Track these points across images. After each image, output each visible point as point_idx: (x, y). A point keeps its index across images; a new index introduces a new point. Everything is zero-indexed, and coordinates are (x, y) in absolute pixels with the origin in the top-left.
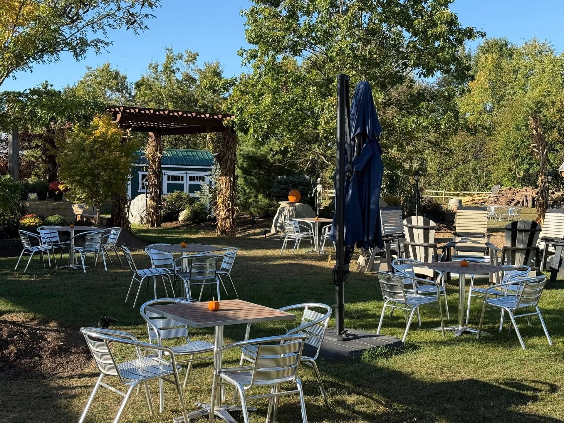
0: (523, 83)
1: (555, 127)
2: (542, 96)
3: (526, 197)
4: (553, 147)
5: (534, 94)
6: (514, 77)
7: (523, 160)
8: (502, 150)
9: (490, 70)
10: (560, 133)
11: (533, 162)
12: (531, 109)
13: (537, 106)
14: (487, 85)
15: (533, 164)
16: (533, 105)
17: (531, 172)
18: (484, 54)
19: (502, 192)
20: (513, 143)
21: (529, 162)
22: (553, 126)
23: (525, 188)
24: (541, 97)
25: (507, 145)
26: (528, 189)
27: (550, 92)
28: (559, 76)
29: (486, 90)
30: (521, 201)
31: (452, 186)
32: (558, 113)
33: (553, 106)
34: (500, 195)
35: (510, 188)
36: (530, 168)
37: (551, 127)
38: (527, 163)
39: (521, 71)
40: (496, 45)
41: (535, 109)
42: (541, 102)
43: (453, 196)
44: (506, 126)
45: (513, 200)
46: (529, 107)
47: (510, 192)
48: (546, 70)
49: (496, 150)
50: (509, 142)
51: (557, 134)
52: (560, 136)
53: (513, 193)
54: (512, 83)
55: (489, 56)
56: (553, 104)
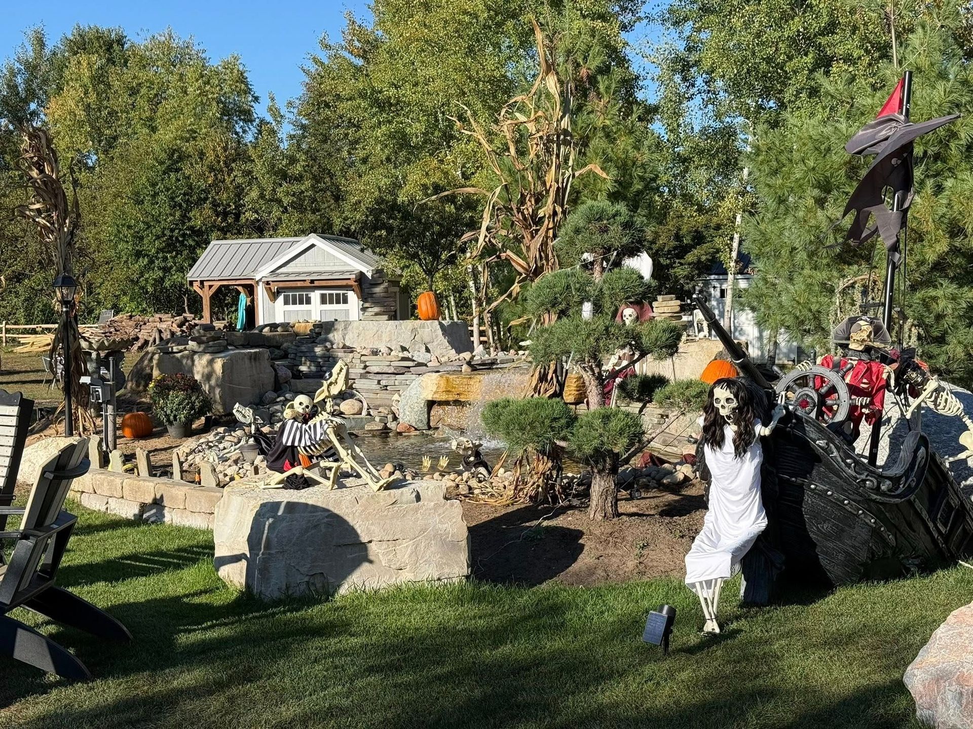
0: (147, 114)
1: (206, 199)
2: (182, 138)
3: (160, 332)
4: (205, 237)
5: (167, 135)
6: (130, 102)
7: (151, 262)
8: (111, 241)
9: (84, 86)
10: (216, 211)
11: (169, 265)
12: (161, 163)
13: (170, 157)
14: (81, 114)
15: (171, 267)
16: (163, 156)
17: (167, 284)
18: (75, 53)
19: (115, 325)
20: (129, 227)
21: (163, 264)
22: (202, 196)
23: (157, 316)
24: (178, 142)
25: (119, 232)
26: (164, 317)
27: (195, 132)
28: (214, 104)
29: (81, 124)
30: (151, 339)
31: (21, 314)
32: (210, 172)
33: (201, 159)
34: (112, 330)
35: (131, 317)
36: (164, 277)
37: (200, 199)
38: (160, 268)
39: (143, 91)
40: (98, 38)
41: (168, 163)
42: (178, 150)
43: (23, 333)
44: (116, 196)
45: (137, 339)
46: (156, 159)
47: (131, 323)
48: (190, 89)
49: (101, 242)
50: (123, 225)
51: (210, 212)
52: (218, 216)
53: (137, 325)
54: (128, 113)
55: (83, 58)
56: (202, 154)
